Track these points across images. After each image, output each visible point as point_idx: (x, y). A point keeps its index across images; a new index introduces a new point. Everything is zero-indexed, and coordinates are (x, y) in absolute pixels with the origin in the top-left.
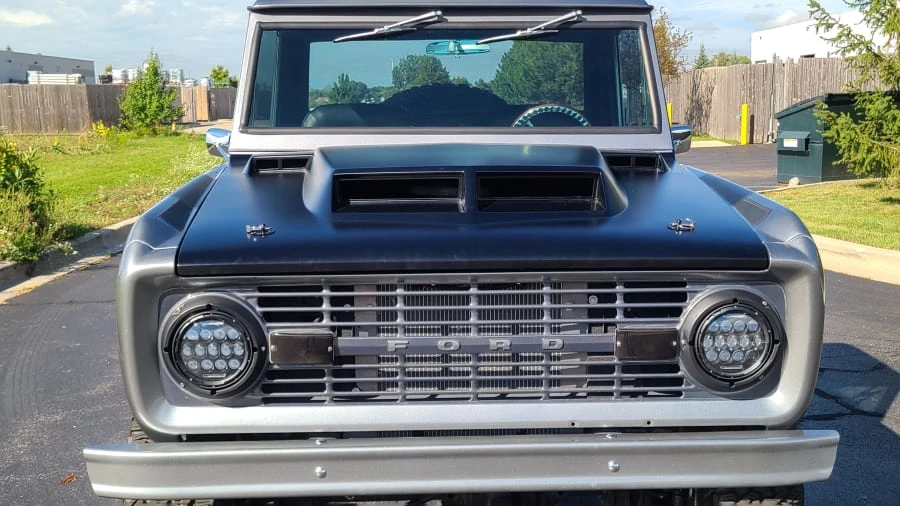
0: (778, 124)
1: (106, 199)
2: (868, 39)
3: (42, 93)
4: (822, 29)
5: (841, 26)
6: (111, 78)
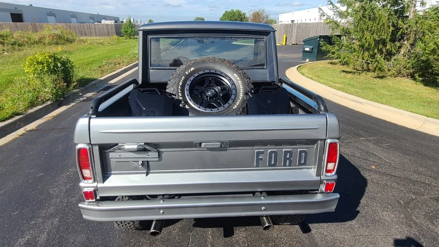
0: (303, 43)
1: (106, 65)
3: (104, 26)
6: (123, 22)
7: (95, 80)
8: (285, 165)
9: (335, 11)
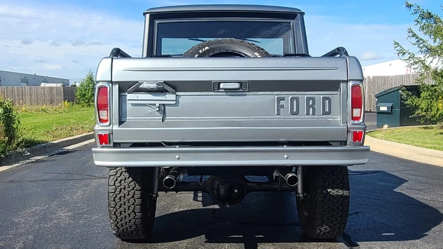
0: (377, 100)
2: (423, 59)
3: (44, 90)
4: (401, 55)
5: (409, 53)
6: (75, 86)
7: (43, 142)
8: (308, 114)
9: (421, 45)
